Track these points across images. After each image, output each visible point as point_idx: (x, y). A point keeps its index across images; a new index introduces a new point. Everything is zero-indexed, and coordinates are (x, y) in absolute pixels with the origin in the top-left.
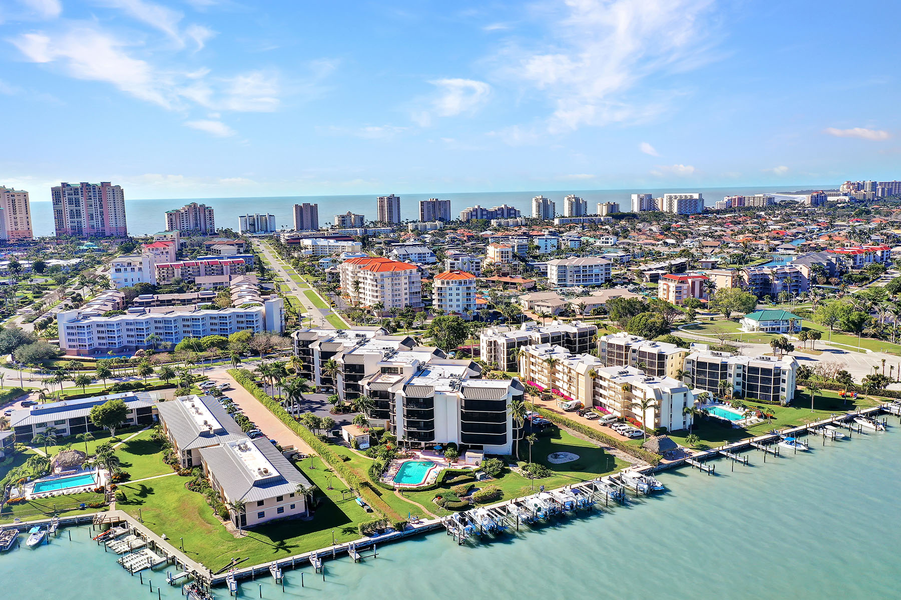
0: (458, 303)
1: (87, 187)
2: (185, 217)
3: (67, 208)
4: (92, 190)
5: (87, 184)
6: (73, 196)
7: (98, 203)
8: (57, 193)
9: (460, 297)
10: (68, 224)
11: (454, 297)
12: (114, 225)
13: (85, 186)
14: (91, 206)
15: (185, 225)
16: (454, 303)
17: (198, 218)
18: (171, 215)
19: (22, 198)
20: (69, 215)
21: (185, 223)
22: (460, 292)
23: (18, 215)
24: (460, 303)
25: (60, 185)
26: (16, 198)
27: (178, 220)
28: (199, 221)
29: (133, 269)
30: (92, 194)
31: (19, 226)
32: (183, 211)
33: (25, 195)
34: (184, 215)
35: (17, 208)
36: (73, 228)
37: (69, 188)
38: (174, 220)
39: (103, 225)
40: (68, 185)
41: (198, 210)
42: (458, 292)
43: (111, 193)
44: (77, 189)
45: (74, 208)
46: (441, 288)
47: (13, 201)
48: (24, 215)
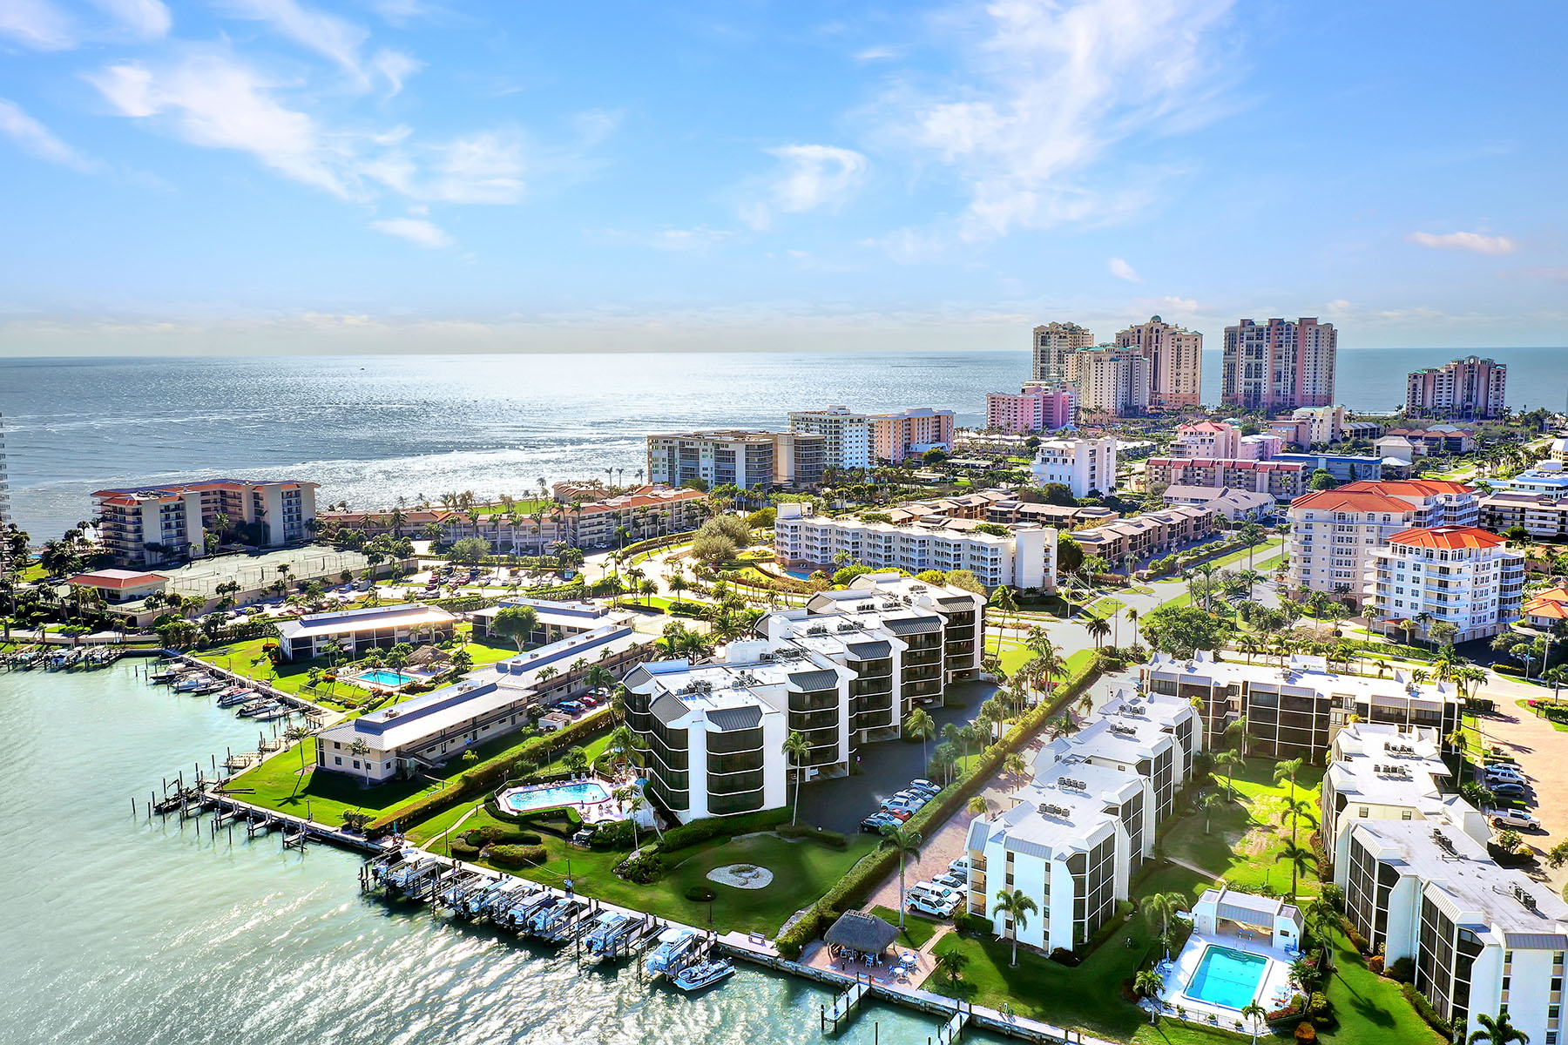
0: (1415, 600)
1: (1279, 327)
2: (1445, 382)
3: (1242, 359)
4: (1285, 332)
5: (1281, 322)
6: (1255, 342)
7: (1291, 353)
8: (1232, 337)
9: (1420, 587)
10: (1240, 388)
11: (1408, 586)
12: (1310, 392)
13: (1278, 325)
14: (1281, 358)
15: (1444, 398)
16: (1407, 598)
17: (1475, 386)
18: (1415, 377)
19: (1191, 342)
20: (1244, 371)
21: (1444, 394)
22: (1421, 575)
23: (1183, 370)
24: (1419, 600)
25: (1238, 323)
26: (1183, 343)
27: (1430, 388)
28: (1475, 391)
29: (1065, 461)
30: (1283, 338)
31: (1182, 388)
32: (1444, 371)
33: (1197, 337)
34: (1445, 378)
35: (1183, 355)
36: (1247, 393)
37: (1249, 328)
38: (1420, 386)
39: (1293, 392)
40: (1251, 323)
41: (1476, 369)
42: (1417, 574)
43: (1313, 335)
44: (1262, 330)
45: (1253, 361)
46: (1386, 560)
47: (1179, 348)
48: (1190, 371)
